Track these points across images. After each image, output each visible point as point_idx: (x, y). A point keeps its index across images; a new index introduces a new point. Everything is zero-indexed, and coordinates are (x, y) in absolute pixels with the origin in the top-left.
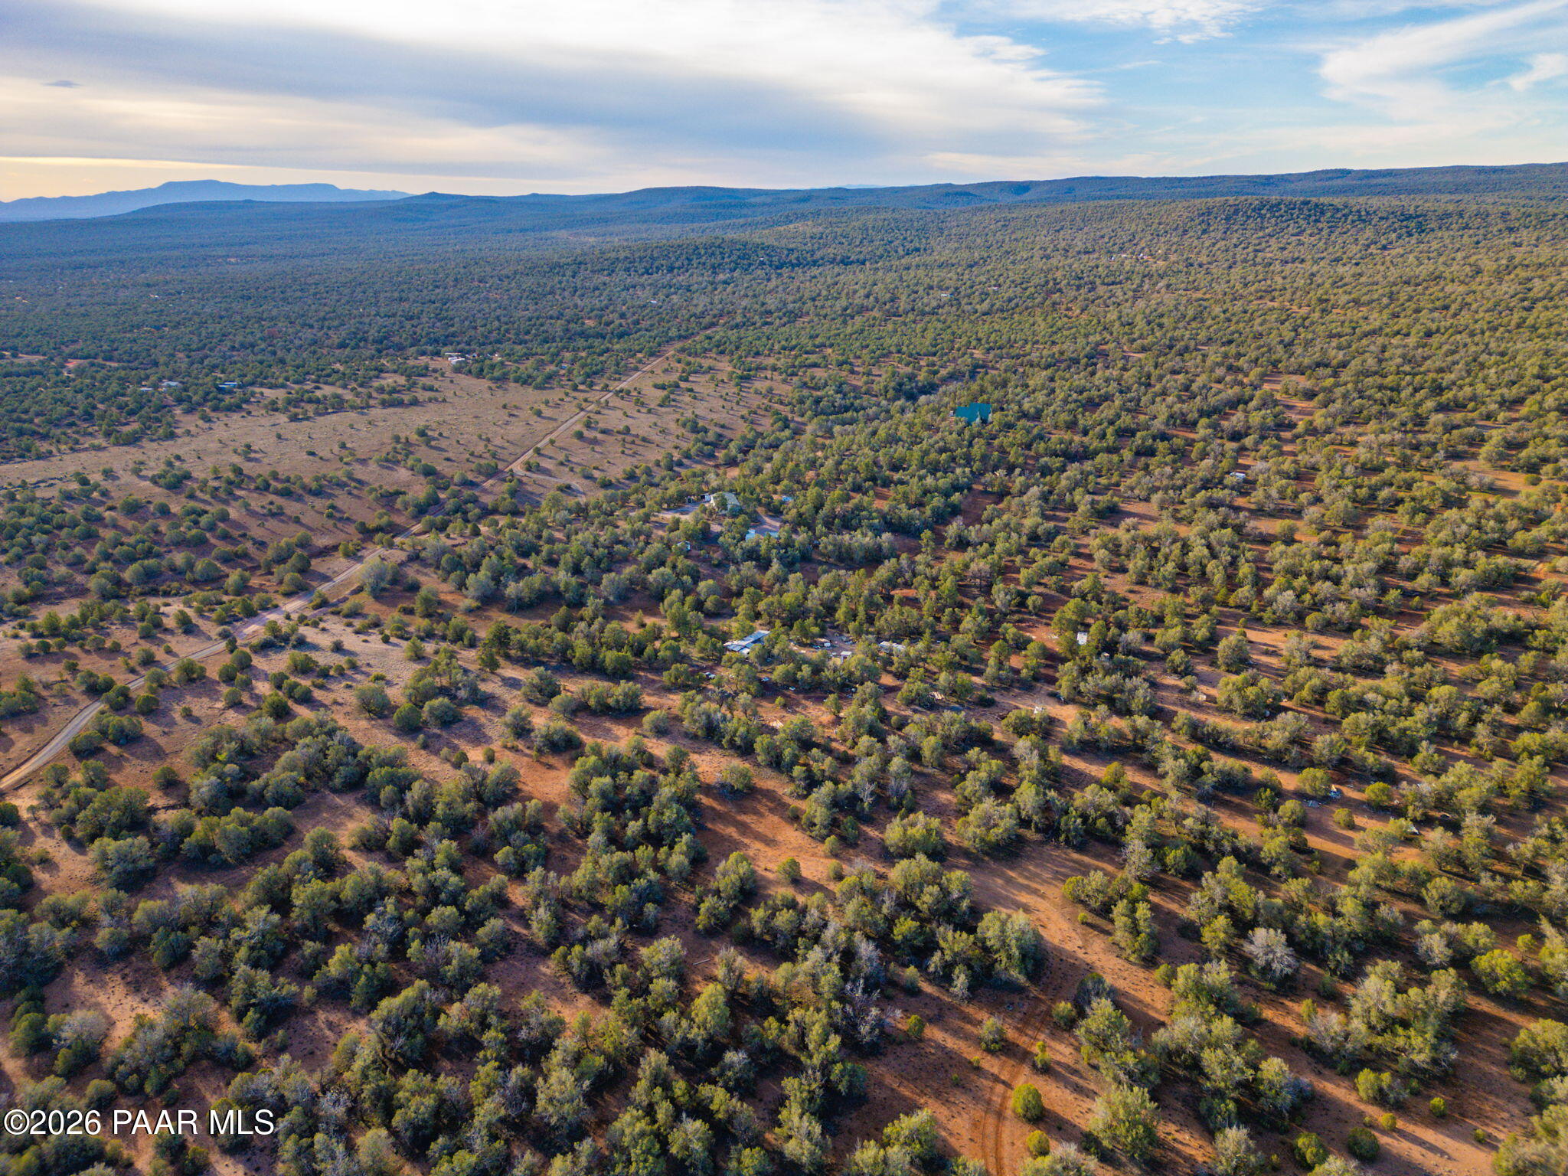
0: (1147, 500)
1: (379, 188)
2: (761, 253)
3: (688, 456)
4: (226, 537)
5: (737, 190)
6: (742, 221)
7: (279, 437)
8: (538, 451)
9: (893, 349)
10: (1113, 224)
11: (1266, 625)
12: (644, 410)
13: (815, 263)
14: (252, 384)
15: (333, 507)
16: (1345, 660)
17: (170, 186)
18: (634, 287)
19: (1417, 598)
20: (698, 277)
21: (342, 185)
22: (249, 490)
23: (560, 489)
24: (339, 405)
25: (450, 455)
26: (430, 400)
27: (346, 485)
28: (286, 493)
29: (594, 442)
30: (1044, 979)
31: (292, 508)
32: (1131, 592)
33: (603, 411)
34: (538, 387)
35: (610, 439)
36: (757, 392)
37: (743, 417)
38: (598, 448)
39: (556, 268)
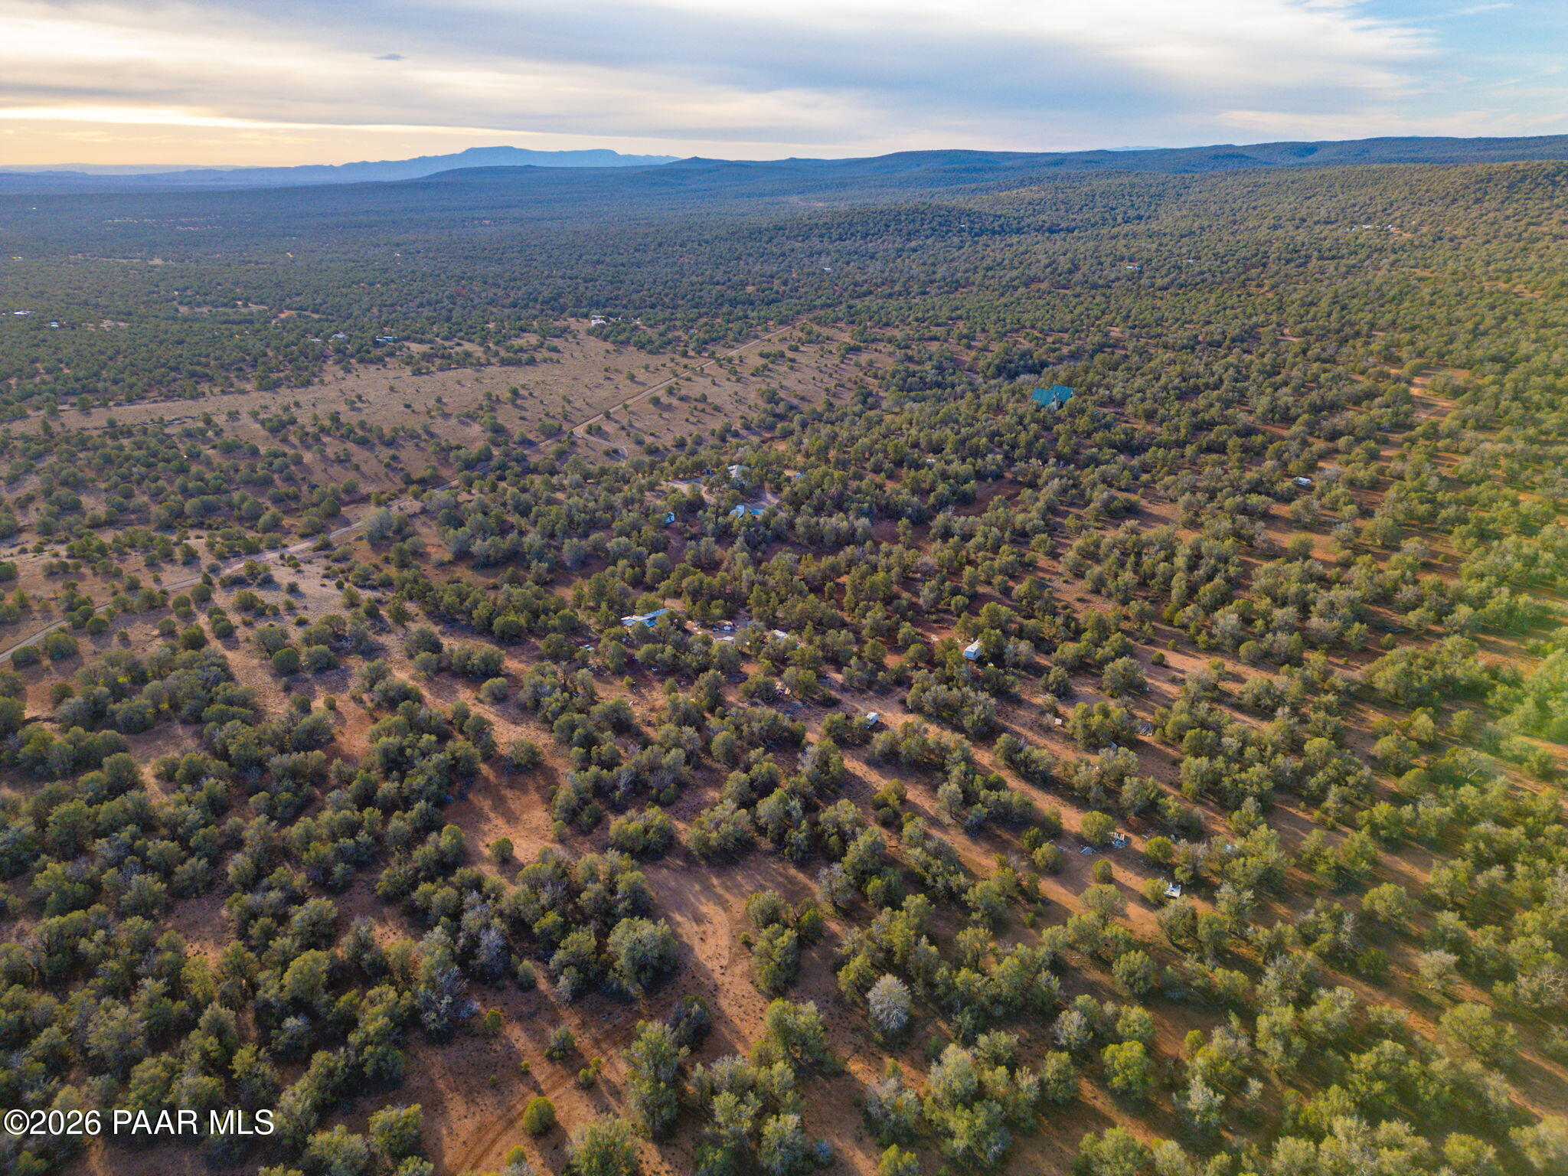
0: (1173, 501)
1: (654, 153)
2: (964, 219)
3: (747, 427)
4: (289, 479)
5: (992, 154)
6: (973, 186)
7: (392, 389)
8: (608, 416)
9: (1028, 324)
10: (1373, 191)
11: (1198, 651)
12: (733, 378)
13: (1019, 231)
14: (407, 339)
15: (394, 458)
16: (1246, 696)
17: (472, 152)
18: (820, 253)
19: (1389, 635)
20: (889, 244)
21: (621, 152)
22: (335, 438)
23: (607, 453)
24: (465, 360)
25: (527, 414)
26: (545, 361)
27: (418, 437)
28: (363, 442)
29: (669, 408)
30: (661, 995)
31: (359, 455)
32: (1080, 600)
33: (694, 378)
34: (651, 352)
35: (685, 405)
36: (857, 365)
37: (827, 390)
38: (666, 415)
39: (755, 233)
